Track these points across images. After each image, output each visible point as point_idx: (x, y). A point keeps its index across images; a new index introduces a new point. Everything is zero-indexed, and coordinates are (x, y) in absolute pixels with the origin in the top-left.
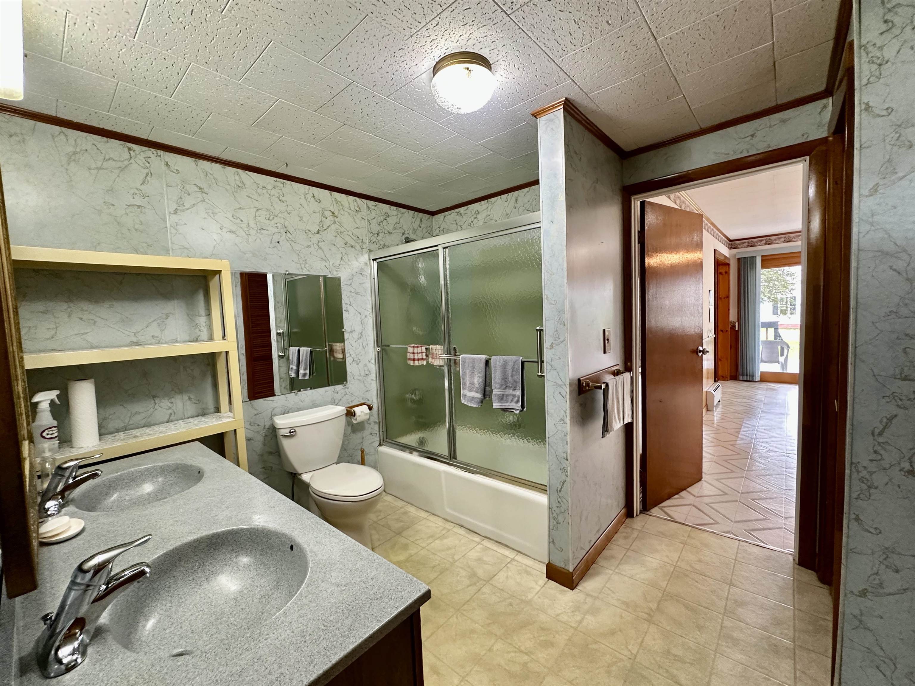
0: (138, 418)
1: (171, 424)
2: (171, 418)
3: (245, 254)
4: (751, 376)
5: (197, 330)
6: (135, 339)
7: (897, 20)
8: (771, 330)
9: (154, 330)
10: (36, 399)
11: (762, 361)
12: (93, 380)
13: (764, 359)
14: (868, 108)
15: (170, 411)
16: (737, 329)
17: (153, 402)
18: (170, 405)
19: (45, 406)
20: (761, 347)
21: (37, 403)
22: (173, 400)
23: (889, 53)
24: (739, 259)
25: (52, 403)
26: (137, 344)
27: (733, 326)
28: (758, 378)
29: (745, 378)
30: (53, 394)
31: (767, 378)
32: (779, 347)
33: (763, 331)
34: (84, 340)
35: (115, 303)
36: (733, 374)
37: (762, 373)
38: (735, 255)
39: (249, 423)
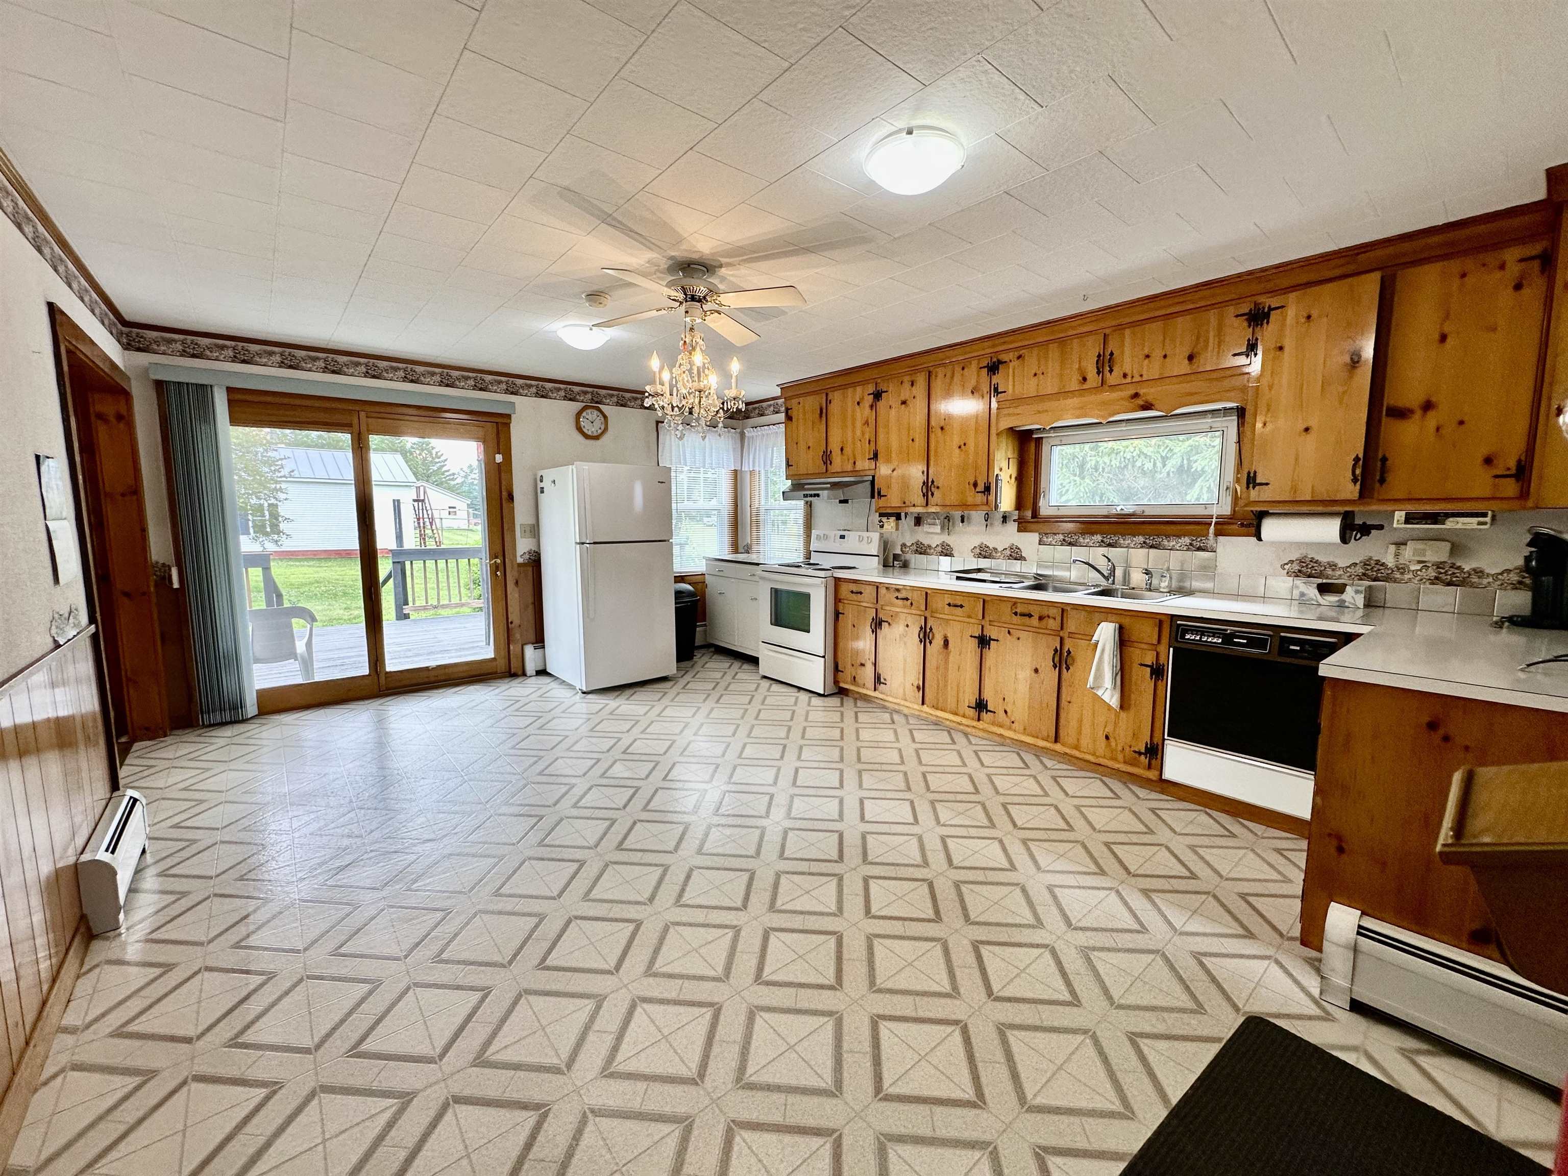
4: (233, 706)
11: (257, 661)
16: (176, 585)
27: (163, 578)
28: (251, 708)
31: (276, 702)
36: (182, 710)
37: (259, 690)
38: (146, 370)
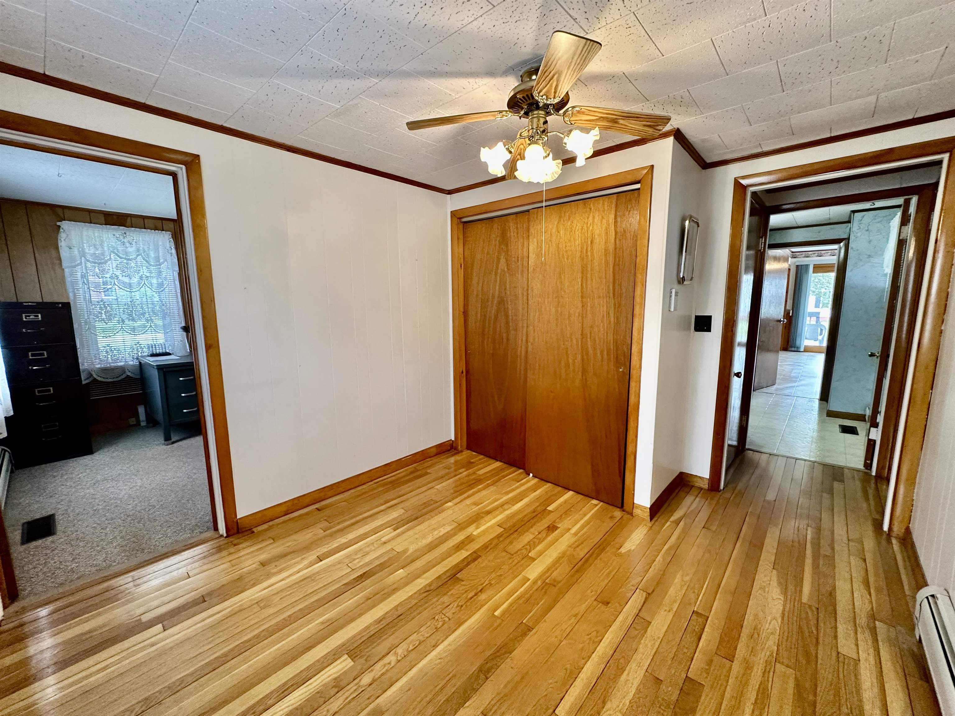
4: (798, 348)
7: (862, 227)
8: (814, 319)
11: (806, 339)
13: (808, 337)
14: (852, 248)
16: (791, 315)
20: (806, 328)
23: (859, 235)
24: (797, 266)
28: (802, 349)
29: (793, 349)
31: (807, 350)
32: (819, 329)
33: (808, 318)
36: (785, 346)
37: (805, 346)
38: (795, 263)
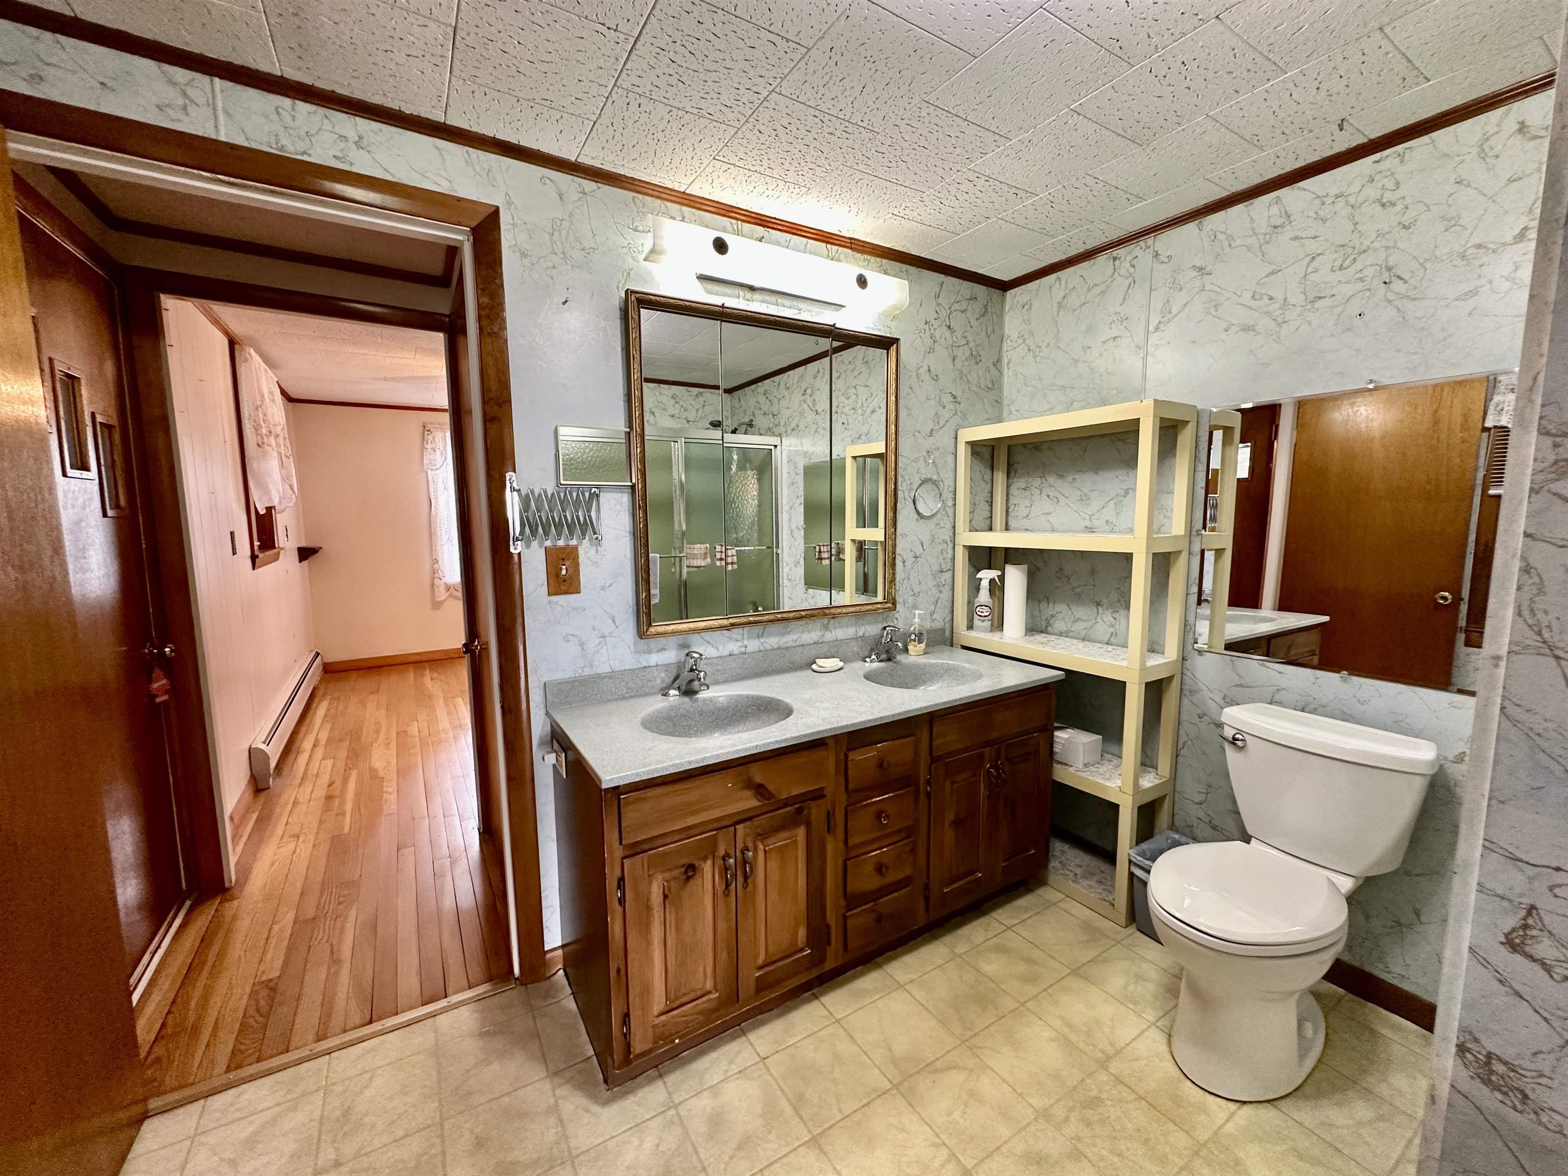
0: (1079, 627)
1: (1110, 648)
2: (1112, 639)
3: (1268, 365)
5: (1161, 516)
6: (1089, 524)
9: (1109, 513)
10: (978, 576)
12: (1025, 567)
15: (1112, 630)
17: (1096, 610)
18: (1112, 620)
19: (985, 584)
21: (981, 579)
22: (1116, 615)
25: (992, 581)
26: (1090, 530)
30: (994, 574)
34: (1048, 521)
35: (1078, 477)
39: (1222, 695)
